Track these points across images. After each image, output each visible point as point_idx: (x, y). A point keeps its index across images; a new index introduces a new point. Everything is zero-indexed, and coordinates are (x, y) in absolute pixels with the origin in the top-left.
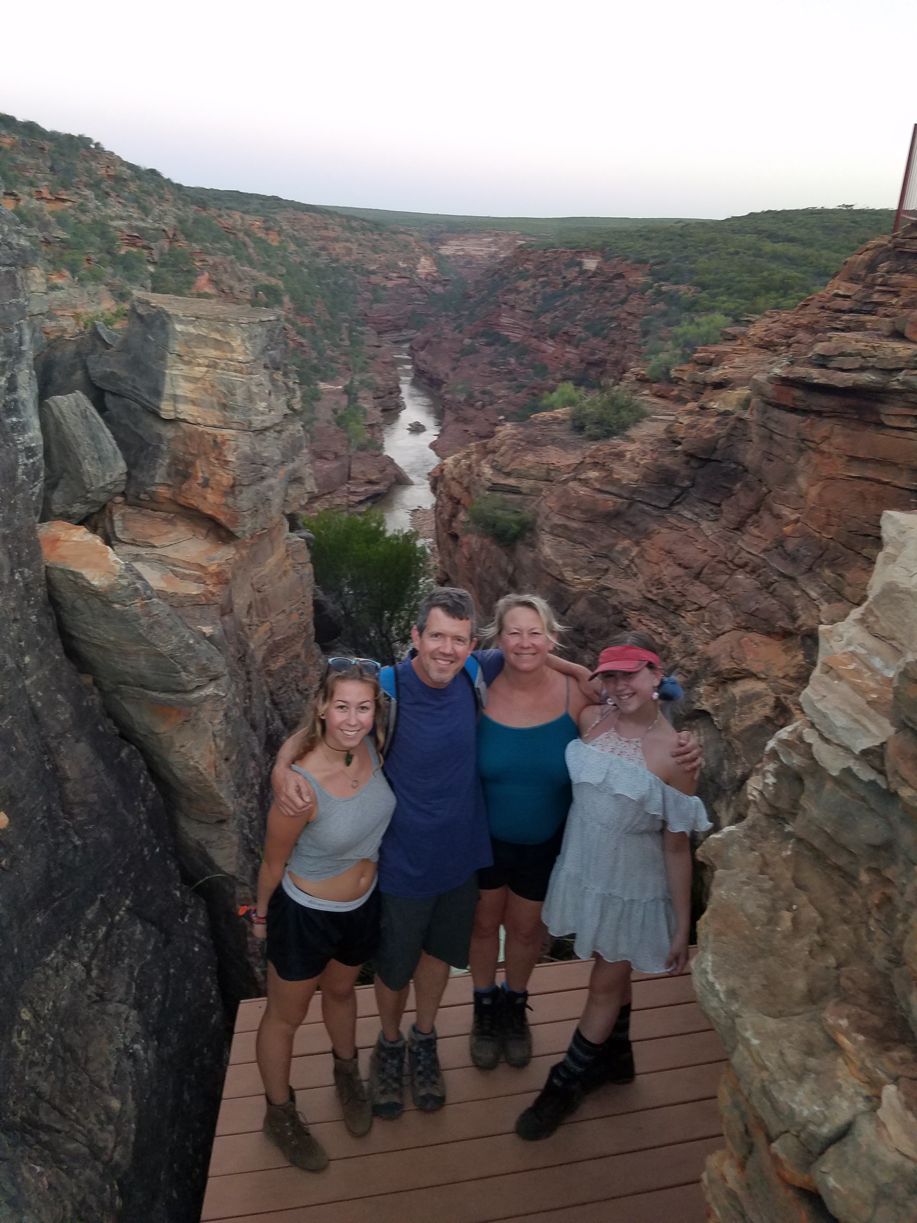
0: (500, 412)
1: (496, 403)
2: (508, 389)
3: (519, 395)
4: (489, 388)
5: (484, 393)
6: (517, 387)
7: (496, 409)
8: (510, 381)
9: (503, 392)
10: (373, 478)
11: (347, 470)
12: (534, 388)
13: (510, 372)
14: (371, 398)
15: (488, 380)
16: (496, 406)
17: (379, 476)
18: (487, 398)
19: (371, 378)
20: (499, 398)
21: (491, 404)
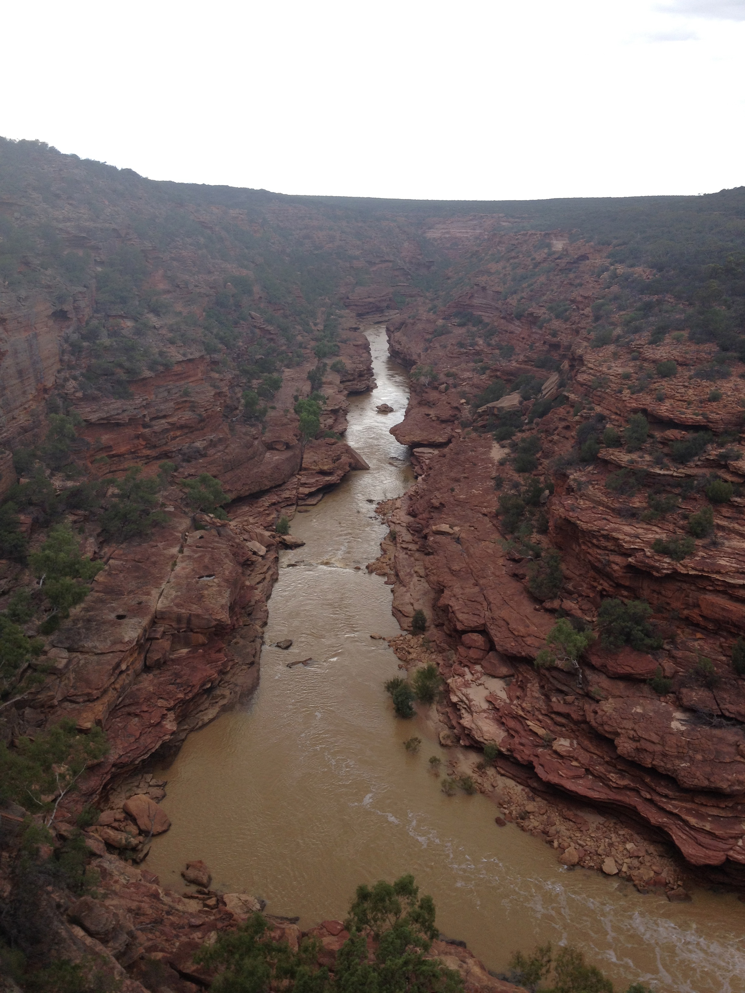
0: (463, 395)
1: (460, 385)
2: (474, 370)
3: (484, 377)
4: (454, 370)
5: (448, 375)
6: (482, 369)
7: (459, 392)
8: (476, 362)
9: (467, 375)
10: (326, 468)
11: (299, 461)
12: (497, 370)
13: (476, 353)
14: (338, 382)
15: (456, 361)
16: (459, 389)
17: (332, 466)
18: (451, 381)
19: (340, 362)
20: (464, 380)
21: (455, 386)
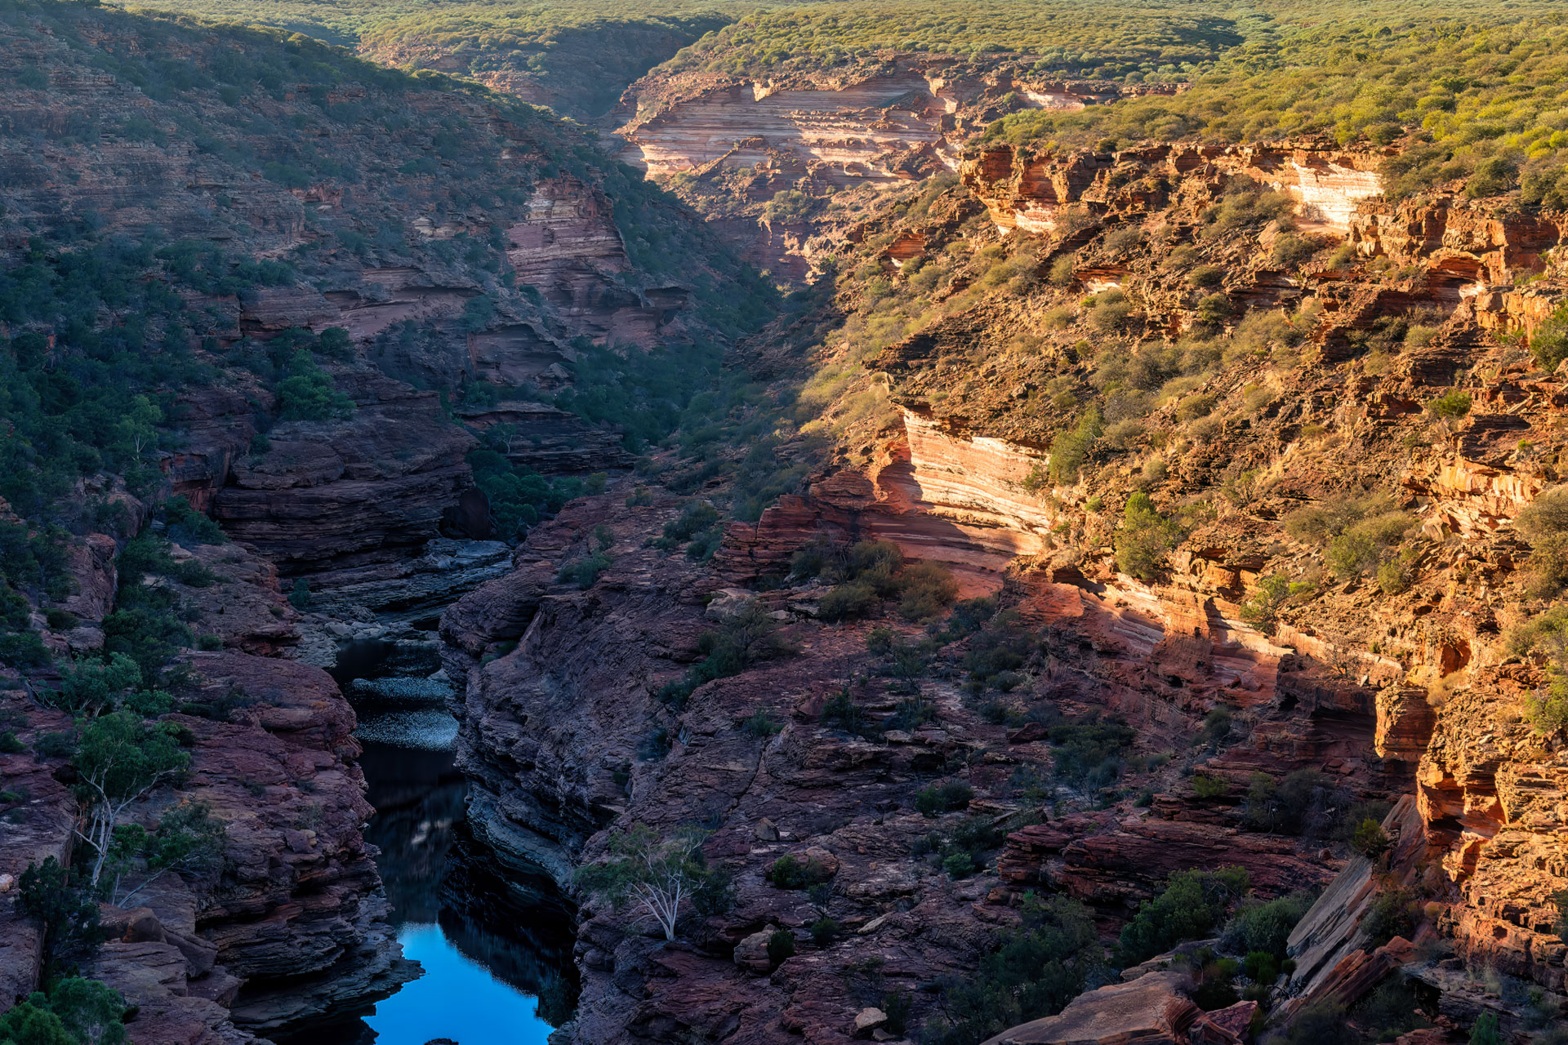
0: (869, 984)
1: (848, 931)
2: (920, 852)
3: (974, 887)
4: (815, 851)
5: (783, 878)
6: (965, 843)
7: (846, 970)
8: (928, 807)
9: (890, 873)
12: (1043, 851)
13: (931, 763)
14: (184, 926)
15: (819, 805)
16: (847, 953)
18: (802, 911)
19: (197, 817)
20: (868, 905)
21: (825, 938)
